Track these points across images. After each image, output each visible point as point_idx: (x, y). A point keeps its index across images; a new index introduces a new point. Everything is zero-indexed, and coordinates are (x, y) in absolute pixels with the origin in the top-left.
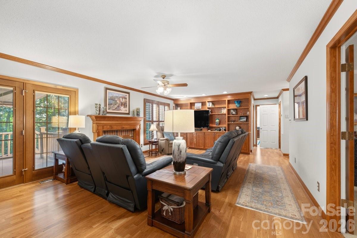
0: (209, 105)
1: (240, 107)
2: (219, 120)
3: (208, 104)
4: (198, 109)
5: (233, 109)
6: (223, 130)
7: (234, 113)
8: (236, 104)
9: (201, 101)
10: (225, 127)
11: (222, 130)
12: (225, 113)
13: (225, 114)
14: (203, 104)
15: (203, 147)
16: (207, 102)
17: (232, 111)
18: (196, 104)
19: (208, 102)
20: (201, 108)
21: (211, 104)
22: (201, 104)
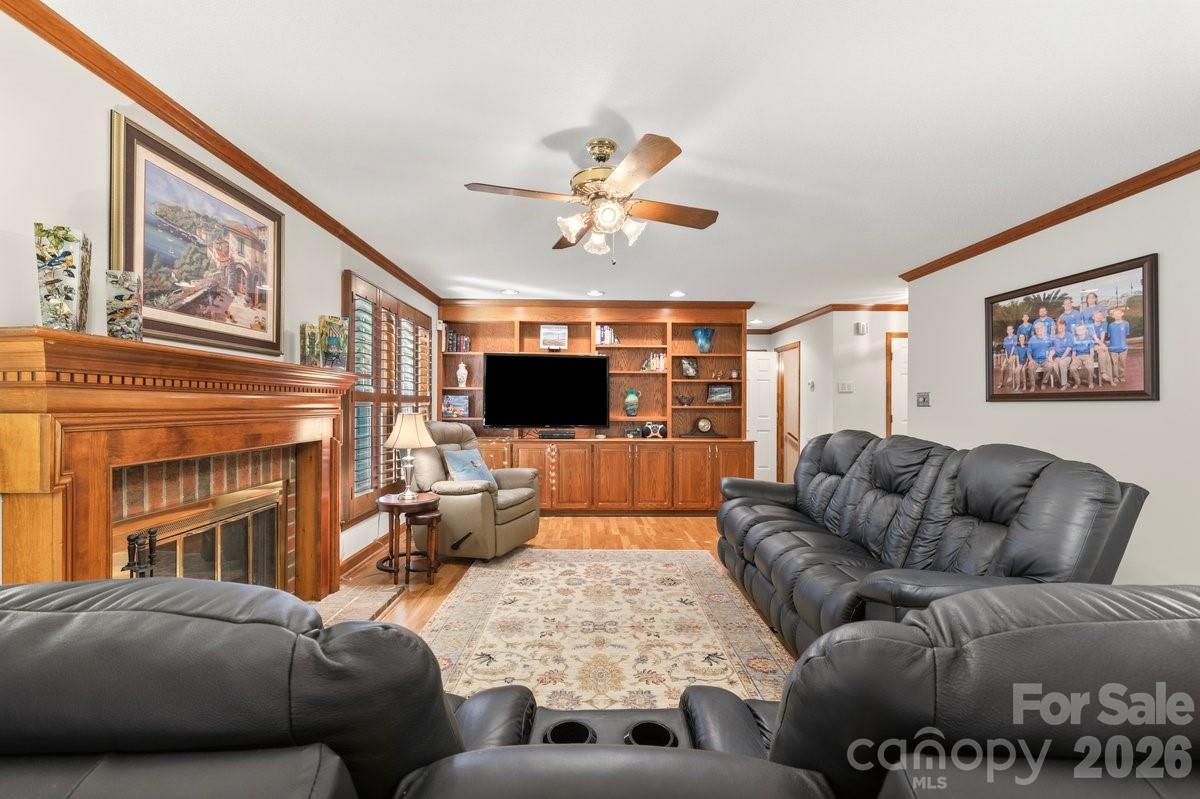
0: (603, 339)
1: (710, 351)
2: (637, 394)
3: (597, 332)
4: (552, 350)
5: (687, 358)
6: (658, 434)
7: (691, 372)
8: (701, 341)
9: (570, 319)
10: (665, 423)
11: (652, 434)
12: (661, 370)
13: (664, 375)
14: (577, 330)
15: (585, 505)
16: (593, 324)
17: (686, 364)
18: (544, 330)
19: (597, 324)
20: (565, 347)
21: (609, 333)
22: (564, 330)
